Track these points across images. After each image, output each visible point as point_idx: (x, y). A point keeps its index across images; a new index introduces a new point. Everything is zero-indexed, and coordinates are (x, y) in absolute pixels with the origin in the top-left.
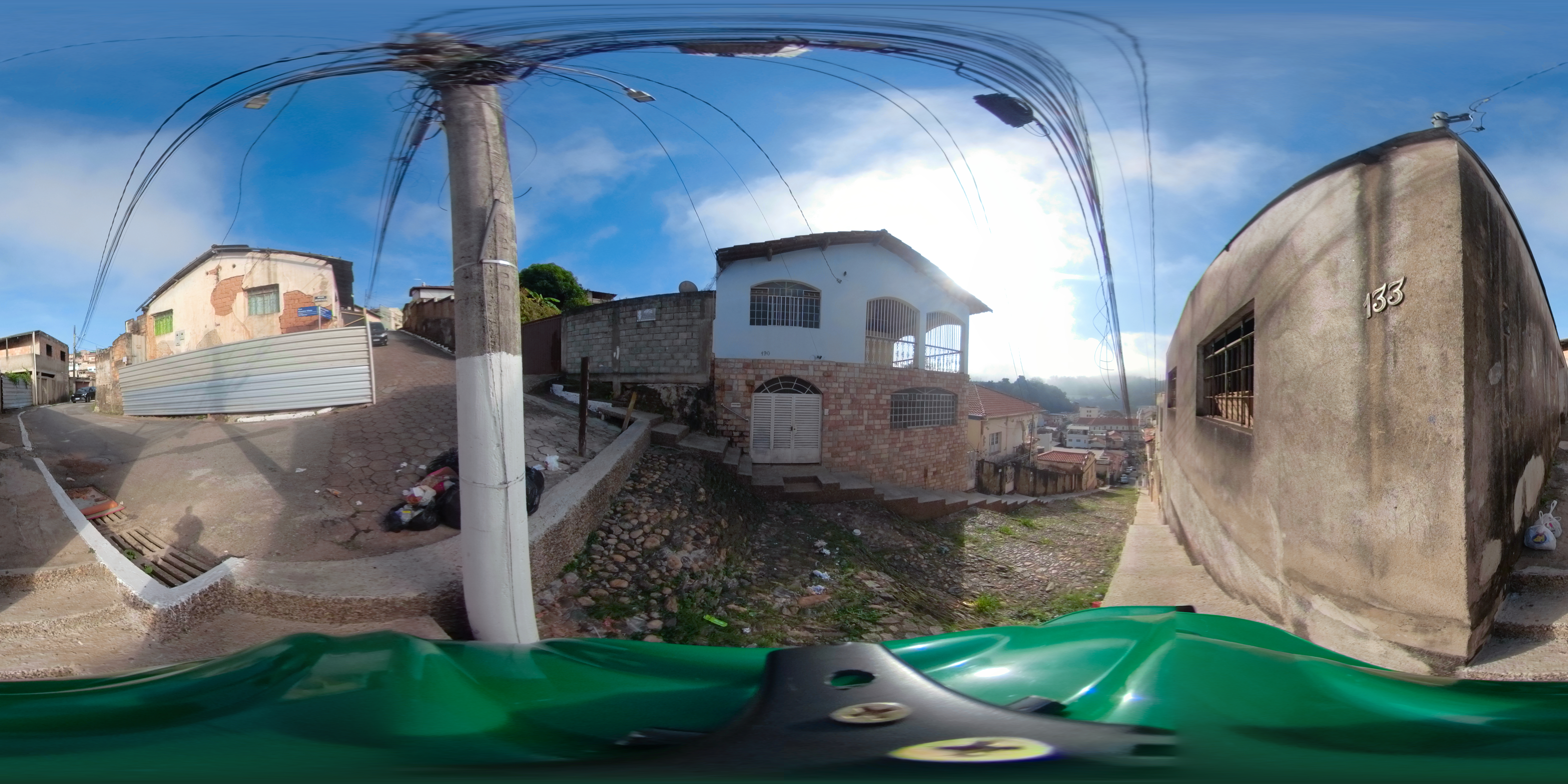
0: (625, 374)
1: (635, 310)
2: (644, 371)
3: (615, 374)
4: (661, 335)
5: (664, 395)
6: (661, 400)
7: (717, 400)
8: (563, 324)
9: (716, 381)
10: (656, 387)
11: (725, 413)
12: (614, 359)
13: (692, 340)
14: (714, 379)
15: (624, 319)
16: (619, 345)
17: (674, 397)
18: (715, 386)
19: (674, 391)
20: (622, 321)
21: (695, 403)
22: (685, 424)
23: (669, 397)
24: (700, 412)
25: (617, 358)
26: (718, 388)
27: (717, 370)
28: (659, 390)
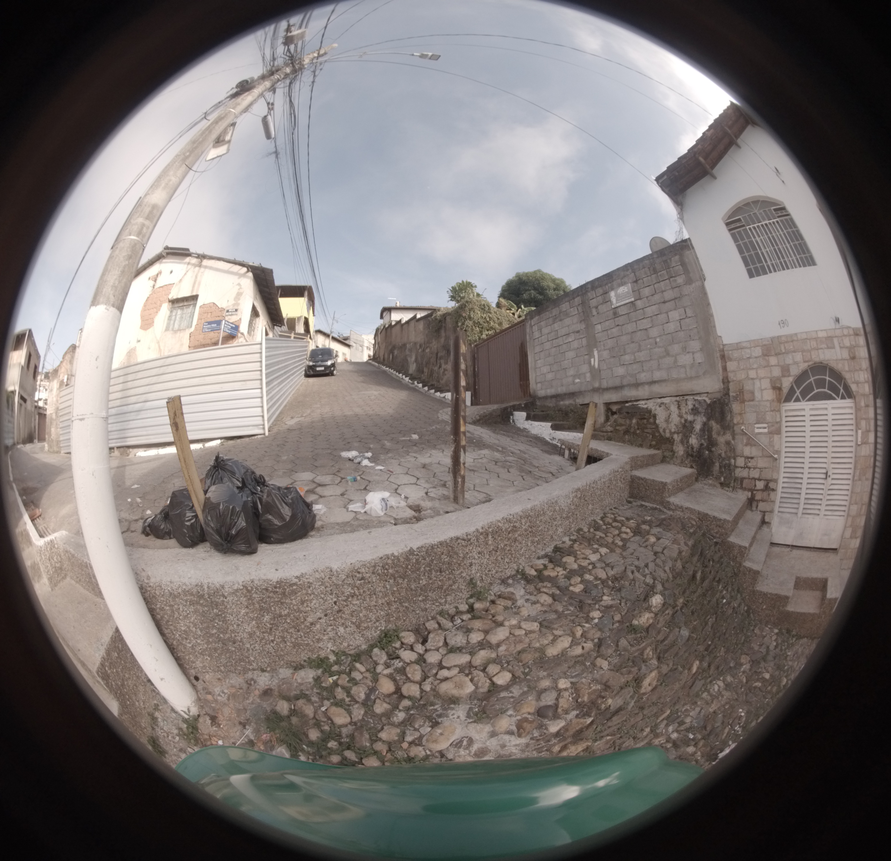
0: (607, 389)
1: (606, 293)
2: (632, 381)
3: (596, 390)
4: (645, 321)
5: (661, 416)
6: (657, 426)
7: (735, 421)
8: (528, 330)
9: (731, 386)
10: (650, 405)
11: (746, 445)
12: (592, 368)
13: (687, 320)
14: (728, 382)
15: (596, 307)
16: (596, 347)
17: (675, 419)
18: (731, 394)
19: (674, 408)
20: (594, 312)
21: (706, 429)
22: (692, 467)
23: (667, 421)
24: (712, 443)
25: (596, 366)
26: (736, 398)
27: (731, 366)
28: (653, 408)
